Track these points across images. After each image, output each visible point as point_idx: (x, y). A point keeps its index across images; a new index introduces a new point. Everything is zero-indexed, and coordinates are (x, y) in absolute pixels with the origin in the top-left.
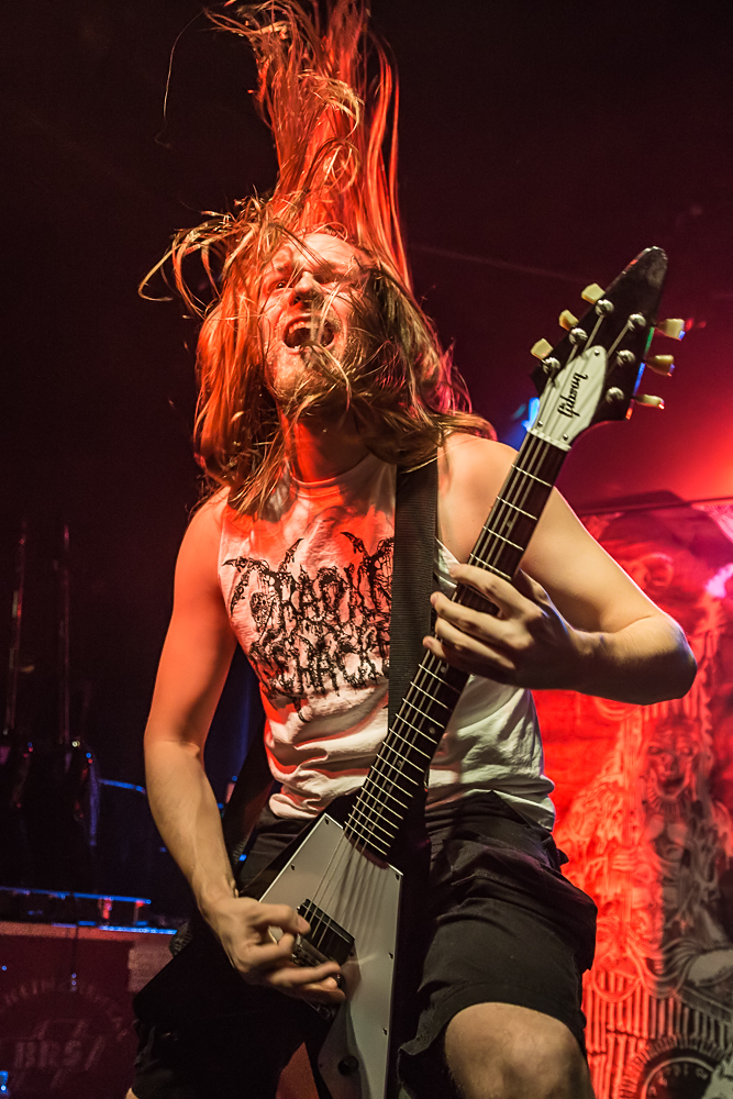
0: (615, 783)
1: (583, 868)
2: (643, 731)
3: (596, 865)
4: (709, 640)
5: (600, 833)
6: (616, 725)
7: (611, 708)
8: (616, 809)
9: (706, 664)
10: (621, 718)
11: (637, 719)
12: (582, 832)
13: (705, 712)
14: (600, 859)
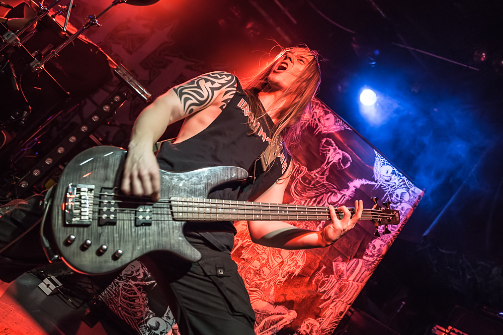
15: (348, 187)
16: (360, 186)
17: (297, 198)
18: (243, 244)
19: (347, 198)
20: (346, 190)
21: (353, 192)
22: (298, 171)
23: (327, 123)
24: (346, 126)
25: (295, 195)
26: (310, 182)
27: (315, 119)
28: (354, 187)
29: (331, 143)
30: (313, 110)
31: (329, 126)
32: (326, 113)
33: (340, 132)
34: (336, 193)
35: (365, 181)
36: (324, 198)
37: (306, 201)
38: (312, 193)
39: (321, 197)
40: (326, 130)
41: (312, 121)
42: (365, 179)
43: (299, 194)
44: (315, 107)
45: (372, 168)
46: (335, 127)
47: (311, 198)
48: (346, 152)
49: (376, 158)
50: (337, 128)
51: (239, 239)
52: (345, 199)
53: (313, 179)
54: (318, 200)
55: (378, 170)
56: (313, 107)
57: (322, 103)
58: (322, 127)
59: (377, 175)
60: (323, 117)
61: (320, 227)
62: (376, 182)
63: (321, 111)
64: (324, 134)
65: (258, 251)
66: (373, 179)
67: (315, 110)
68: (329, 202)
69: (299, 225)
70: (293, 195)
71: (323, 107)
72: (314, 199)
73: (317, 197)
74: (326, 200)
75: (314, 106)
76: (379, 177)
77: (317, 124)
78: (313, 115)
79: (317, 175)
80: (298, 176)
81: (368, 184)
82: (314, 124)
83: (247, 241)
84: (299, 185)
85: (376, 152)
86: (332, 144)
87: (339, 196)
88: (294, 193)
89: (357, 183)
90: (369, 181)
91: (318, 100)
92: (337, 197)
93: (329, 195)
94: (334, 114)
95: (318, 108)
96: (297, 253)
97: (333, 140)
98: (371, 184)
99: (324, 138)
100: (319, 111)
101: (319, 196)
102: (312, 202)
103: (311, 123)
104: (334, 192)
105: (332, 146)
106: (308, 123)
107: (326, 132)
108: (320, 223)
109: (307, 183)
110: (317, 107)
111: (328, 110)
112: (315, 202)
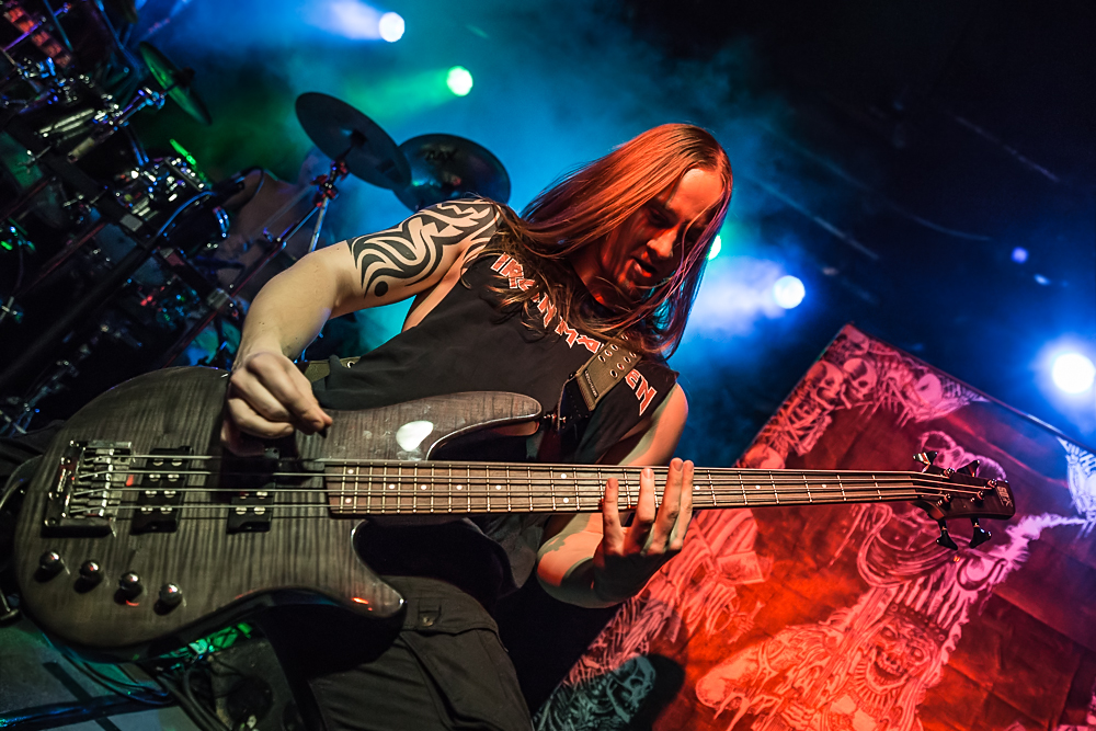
0: (833, 639)
1: (754, 695)
2: (887, 609)
3: (768, 701)
4: (999, 567)
5: (790, 674)
6: (865, 588)
7: (871, 570)
8: (818, 663)
9: (984, 587)
10: (874, 584)
11: (889, 595)
12: (773, 663)
13: (956, 630)
14: (775, 699)
15: (1007, 541)
16: (1041, 533)
17: (875, 581)
18: (751, 709)
19: (1010, 565)
20: (1003, 548)
21: (1023, 549)
22: (870, 517)
23: (925, 398)
24: (971, 395)
25: (870, 574)
26: (905, 539)
27: (894, 394)
28: (1025, 536)
29: (942, 440)
30: (885, 374)
31: (931, 402)
32: (918, 375)
33: (962, 412)
34: (978, 559)
35: (1052, 519)
36: (947, 574)
37: (902, 586)
38: (914, 566)
39: (939, 572)
40: (926, 414)
41: (886, 398)
42: (1050, 512)
43: (881, 571)
44: (890, 367)
45: (1063, 483)
46: (945, 403)
47: (914, 578)
48: (987, 456)
49: (1068, 458)
50: (951, 405)
51: (742, 695)
52: (1004, 570)
53: (912, 531)
54: (933, 579)
55: (1082, 487)
56: (883, 367)
57: (903, 355)
58: (915, 408)
59: (1082, 500)
60: (912, 386)
61: (948, 649)
62: (1083, 516)
63: (906, 372)
64: (923, 423)
65: (792, 723)
66: (1073, 512)
67: (892, 374)
68: (963, 580)
69: (893, 647)
70: (866, 575)
71: (908, 364)
72: (921, 580)
73: (927, 573)
74: (954, 578)
75: (887, 364)
76: (1088, 503)
77: (900, 405)
78: (888, 385)
79: (920, 520)
80: (871, 528)
81: (1060, 525)
82: (892, 404)
83: (762, 700)
84: (878, 549)
85: (1064, 443)
86: (946, 442)
87: (988, 564)
88: (867, 570)
89: (1032, 526)
90: (1063, 516)
91: (892, 349)
92: (983, 568)
93: (958, 565)
94: (936, 373)
95: (896, 369)
96: (897, 722)
97: (947, 433)
98: (1068, 525)
99: (924, 431)
100: (900, 373)
101: (933, 570)
102: (917, 588)
103: (886, 404)
104: (973, 556)
105: (948, 448)
106: (878, 404)
107: (926, 417)
108: (947, 637)
109: (896, 543)
110: (894, 365)
111: (920, 368)
112: (924, 586)
